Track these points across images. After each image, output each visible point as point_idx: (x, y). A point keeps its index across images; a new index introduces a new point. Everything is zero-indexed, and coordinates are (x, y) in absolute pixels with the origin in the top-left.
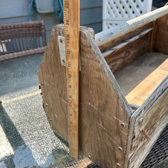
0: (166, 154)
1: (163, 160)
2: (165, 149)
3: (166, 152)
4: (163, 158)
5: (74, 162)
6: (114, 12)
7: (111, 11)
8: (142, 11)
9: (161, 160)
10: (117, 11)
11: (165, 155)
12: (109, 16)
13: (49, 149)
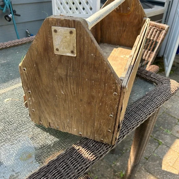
0: (124, 133)
1: (122, 139)
2: (123, 130)
3: (123, 132)
4: (122, 137)
5: (43, 156)
6: (64, 8)
7: (61, 7)
8: (92, 7)
9: (120, 139)
10: (68, 7)
11: (123, 135)
12: (59, 11)
13: (14, 149)
